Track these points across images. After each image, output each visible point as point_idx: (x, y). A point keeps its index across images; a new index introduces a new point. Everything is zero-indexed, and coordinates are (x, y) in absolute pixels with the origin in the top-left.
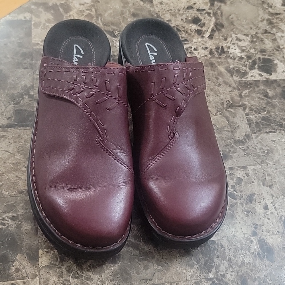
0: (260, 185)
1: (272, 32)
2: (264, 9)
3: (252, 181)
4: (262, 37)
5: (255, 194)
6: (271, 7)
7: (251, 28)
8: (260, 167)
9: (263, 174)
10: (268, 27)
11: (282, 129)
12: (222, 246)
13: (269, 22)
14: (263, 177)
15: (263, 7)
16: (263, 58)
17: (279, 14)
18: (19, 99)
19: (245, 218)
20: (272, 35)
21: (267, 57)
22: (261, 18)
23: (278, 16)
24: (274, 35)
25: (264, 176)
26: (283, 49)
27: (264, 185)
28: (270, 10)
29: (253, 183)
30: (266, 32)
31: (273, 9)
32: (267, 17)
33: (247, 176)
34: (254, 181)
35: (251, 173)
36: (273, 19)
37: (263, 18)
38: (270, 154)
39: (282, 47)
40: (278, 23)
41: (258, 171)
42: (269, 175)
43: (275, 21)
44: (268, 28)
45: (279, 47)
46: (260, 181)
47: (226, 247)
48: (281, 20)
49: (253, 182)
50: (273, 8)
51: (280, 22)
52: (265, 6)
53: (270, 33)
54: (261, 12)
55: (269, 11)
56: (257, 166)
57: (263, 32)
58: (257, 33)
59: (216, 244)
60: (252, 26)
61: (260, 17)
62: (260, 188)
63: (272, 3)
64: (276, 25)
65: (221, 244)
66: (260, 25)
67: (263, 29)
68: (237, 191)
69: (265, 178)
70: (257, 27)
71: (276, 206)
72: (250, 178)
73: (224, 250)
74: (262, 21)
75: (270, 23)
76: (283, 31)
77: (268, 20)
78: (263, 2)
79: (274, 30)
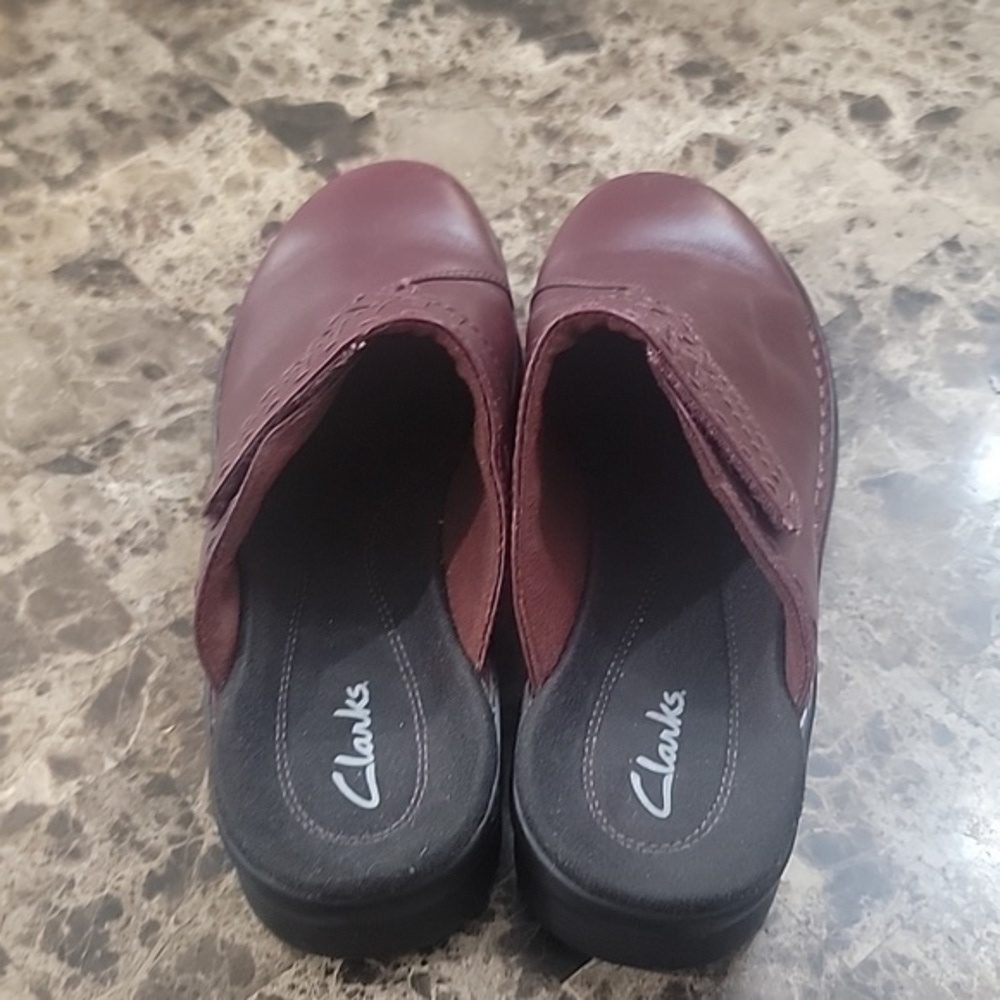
0: (874, 673)
1: (574, 162)
2: (503, 102)
3: (843, 676)
4: (557, 193)
5: (880, 714)
6: (517, 84)
7: (505, 185)
9: (860, 630)
10: (551, 152)
12: (904, 962)
13: (543, 134)
14: (865, 640)
17: (557, 92)
19: (907, 816)
20: (581, 170)
22: (513, 136)
23: (558, 101)
24: (586, 165)
25: (867, 637)
27: (886, 666)
28: (520, 94)
29: (851, 683)
30: (556, 170)
31: (531, 88)
32: (526, 121)
34: (850, 672)
36: (551, 118)
37: (518, 134)
40: (574, 123)
42: (878, 624)
43: (558, 122)
44: (553, 154)
46: (866, 662)
47: (920, 955)
48: (576, 106)
49: (848, 678)
50: (525, 83)
51: (576, 116)
52: (499, 90)
53: (570, 167)
54: (499, 117)
55: (522, 102)
57: (549, 175)
58: (531, 190)
59: (881, 966)
60: (502, 176)
61: (507, 133)
62: (884, 684)
63: (514, 68)
64: (569, 131)
65: (894, 955)
66: (525, 157)
67: (544, 168)
68: (823, 741)
69: (876, 642)
70: (520, 170)
71: (969, 709)
73: (918, 969)
74: (522, 142)
75: (550, 135)
76: (605, 140)
77: (537, 129)
78: (486, 83)
79: (578, 152)
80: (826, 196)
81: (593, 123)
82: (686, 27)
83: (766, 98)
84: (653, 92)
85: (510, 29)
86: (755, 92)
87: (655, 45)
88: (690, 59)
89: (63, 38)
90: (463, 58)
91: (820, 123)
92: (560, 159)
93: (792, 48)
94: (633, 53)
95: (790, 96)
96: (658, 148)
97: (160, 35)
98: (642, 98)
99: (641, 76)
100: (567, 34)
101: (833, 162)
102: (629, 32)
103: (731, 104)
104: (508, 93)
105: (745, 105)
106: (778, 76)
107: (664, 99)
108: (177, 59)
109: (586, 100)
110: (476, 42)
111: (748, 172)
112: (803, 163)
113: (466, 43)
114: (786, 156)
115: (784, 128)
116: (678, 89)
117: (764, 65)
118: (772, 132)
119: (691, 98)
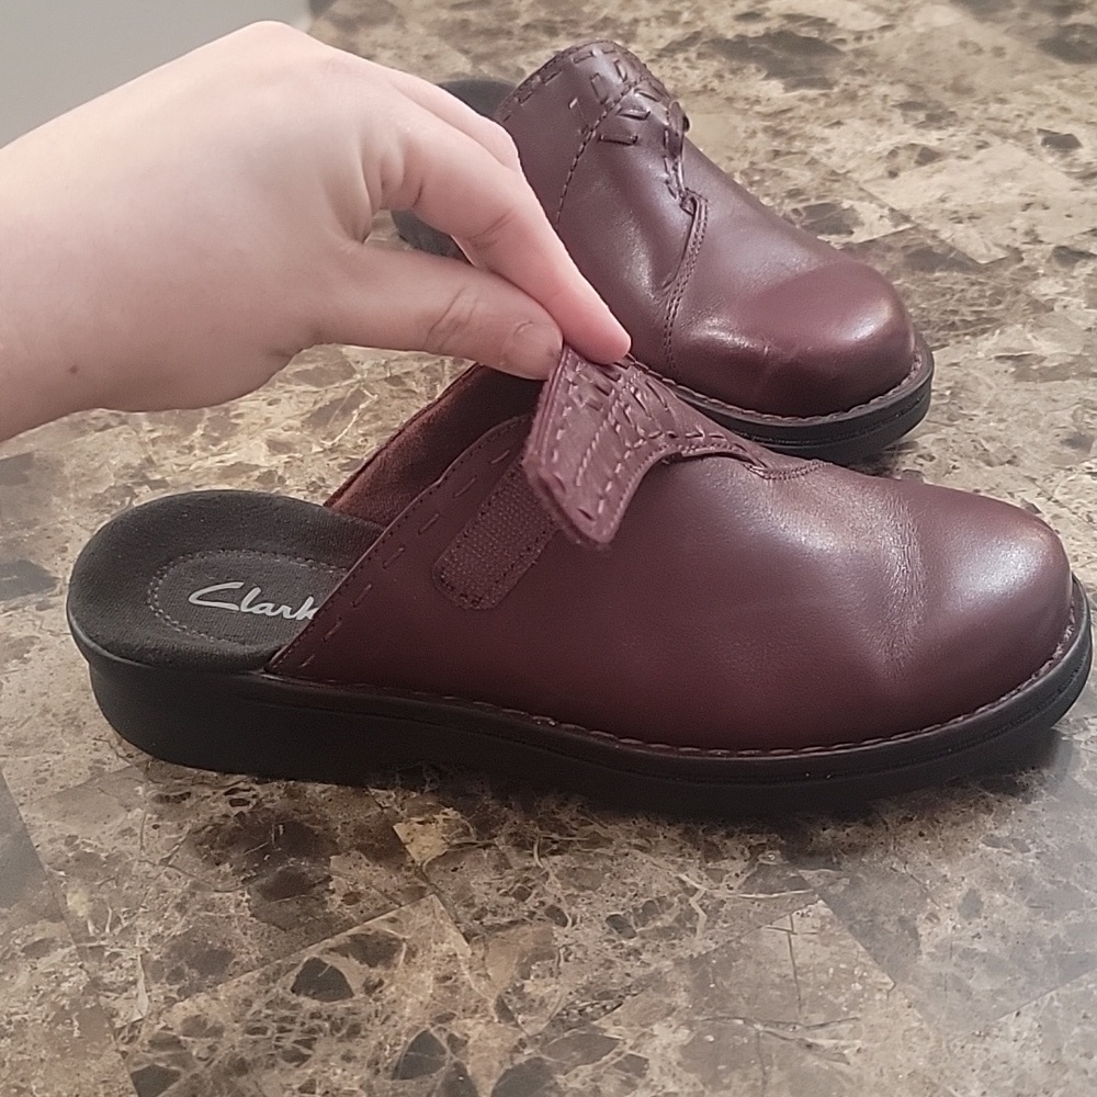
0: (978, 467)
1: (793, 151)
2: (744, 112)
3: (951, 466)
4: (774, 167)
6: (758, 102)
7: (731, 159)
8: (953, 430)
9: (973, 441)
10: (775, 144)
11: (957, 333)
13: (771, 132)
14: (975, 447)
15: (736, 109)
16: (805, 208)
17: (790, 110)
18: (123, 502)
20: (799, 156)
21: (813, 202)
22: (745, 132)
23: (790, 115)
24: (804, 153)
25: (979, 446)
26: (849, 175)
27: (989, 464)
28: (757, 108)
29: (957, 471)
30: (777, 153)
31: (766, 106)
32: (758, 124)
33: (931, 460)
34: (957, 464)
35: (934, 451)
36: (781, 124)
37: (750, 131)
38: (962, 395)
39: (843, 171)
40: (800, 128)
41: (954, 441)
42: (990, 439)
43: (786, 126)
44: (776, 144)
45: (833, 173)
46: (974, 460)
48: (804, 119)
49: (954, 467)
50: (764, 103)
51: (803, 124)
52: (740, 105)
53: (789, 153)
54: (736, 119)
55: (758, 113)
56: (943, 431)
57: (772, 155)
58: (752, 163)
60: (730, 154)
61: (740, 130)
62: (985, 474)
63: (756, 93)
64: (794, 133)
66: (751, 144)
67: (767, 152)
69: (985, 450)
70: (746, 151)
71: (1057, 496)
72: (940, 461)
74: (752, 135)
75: (777, 133)
76: (824, 140)
77: (766, 130)
78: (730, 100)
79: (798, 145)
80: (1010, 188)
81: (818, 130)
82: (911, 81)
83: (972, 127)
84: (873, 116)
85: (759, 71)
86: (962, 123)
87: (882, 89)
88: (911, 100)
89: (384, 46)
90: (715, 83)
91: (1016, 146)
92: (783, 147)
93: (1002, 101)
94: (862, 93)
95: (993, 128)
96: (869, 148)
97: (466, 52)
98: (862, 119)
99: (864, 107)
100: (806, 77)
101: (1020, 169)
102: (860, 80)
103: (940, 128)
104: (748, 107)
105: (951, 130)
106: (986, 116)
107: (881, 121)
108: (474, 66)
109: (814, 116)
110: (728, 76)
111: (944, 168)
112: (994, 167)
113: (720, 76)
114: (979, 162)
115: (983, 145)
116: (897, 116)
117: (975, 109)
118: (972, 147)
119: (905, 122)
